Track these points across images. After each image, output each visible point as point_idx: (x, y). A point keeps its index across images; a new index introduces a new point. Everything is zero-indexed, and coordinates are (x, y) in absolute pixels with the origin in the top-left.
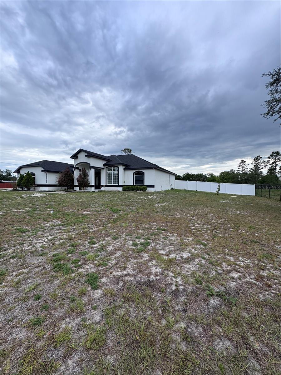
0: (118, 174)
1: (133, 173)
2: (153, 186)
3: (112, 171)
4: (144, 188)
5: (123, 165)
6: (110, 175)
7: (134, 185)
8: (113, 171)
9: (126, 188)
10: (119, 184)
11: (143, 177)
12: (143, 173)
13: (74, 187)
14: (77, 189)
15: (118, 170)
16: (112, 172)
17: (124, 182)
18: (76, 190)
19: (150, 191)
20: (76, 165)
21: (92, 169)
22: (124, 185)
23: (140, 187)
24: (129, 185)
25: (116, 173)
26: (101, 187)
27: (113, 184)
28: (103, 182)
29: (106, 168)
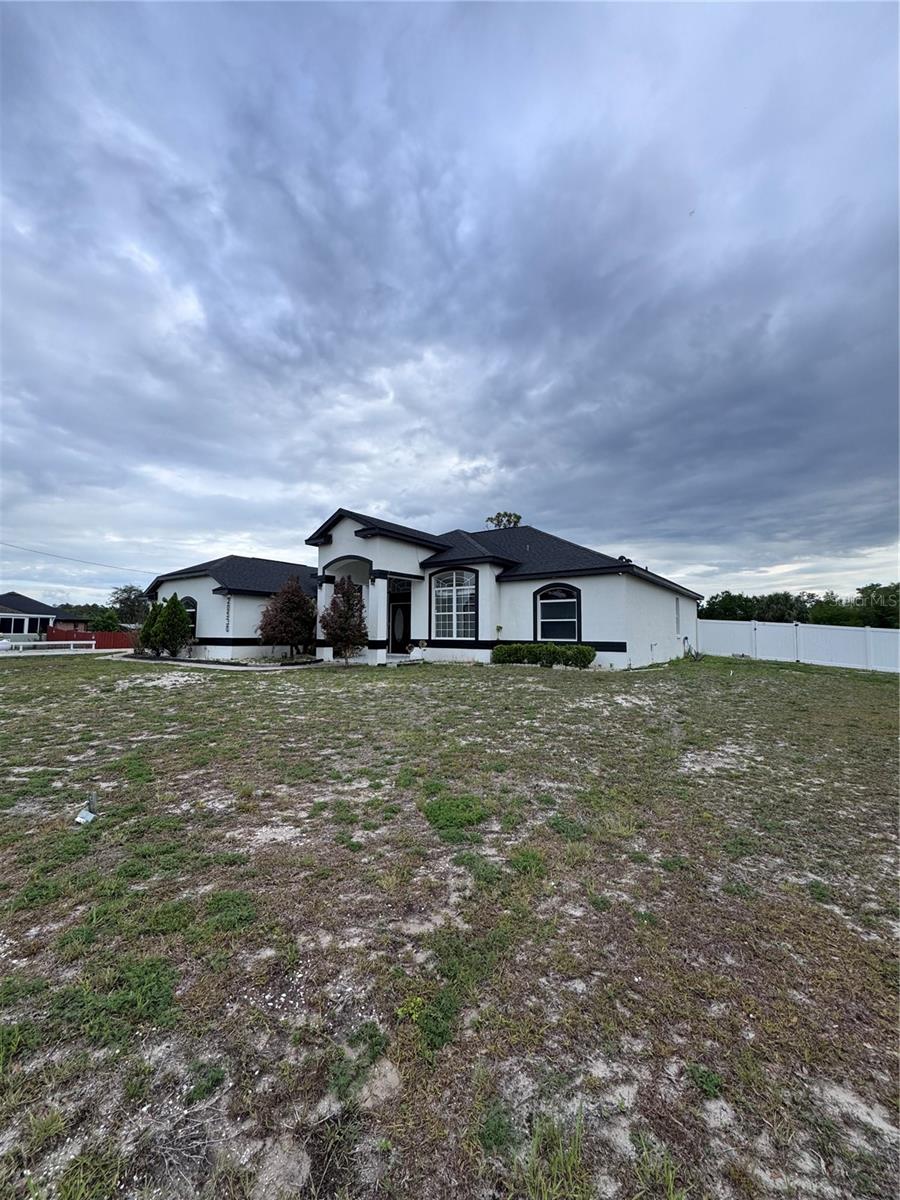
0: (475, 598)
1: (535, 594)
2: (620, 647)
3: (452, 586)
4: (583, 655)
5: (494, 562)
6: (445, 604)
7: (539, 639)
8: (454, 588)
9: (507, 653)
10: (477, 636)
11: (575, 610)
12: (577, 593)
13: (318, 649)
14: (326, 654)
15: (477, 584)
16: (452, 591)
17: (499, 629)
18: (322, 660)
19: (606, 668)
20: (325, 568)
21: (377, 580)
22: (498, 642)
23: (563, 648)
24: (517, 642)
25: (469, 592)
26: (411, 648)
27: (455, 638)
28: (419, 629)
29: (431, 576)
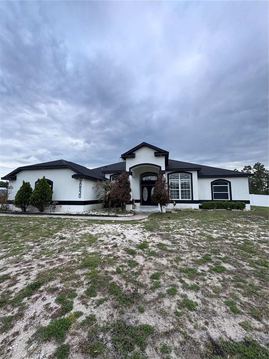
0: (191, 184)
1: (212, 183)
3: (179, 179)
5: (198, 170)
6: (175, 186)
7: (214, 199)
10: (192, 199)
11: (228, 189)
12: (229, 183)
15: (191, 178)
16: (178, 181)
19: (248, 210)
20: (130, 169)
25: (187, 181)
27: (180, 199)
29: (168, 174)
